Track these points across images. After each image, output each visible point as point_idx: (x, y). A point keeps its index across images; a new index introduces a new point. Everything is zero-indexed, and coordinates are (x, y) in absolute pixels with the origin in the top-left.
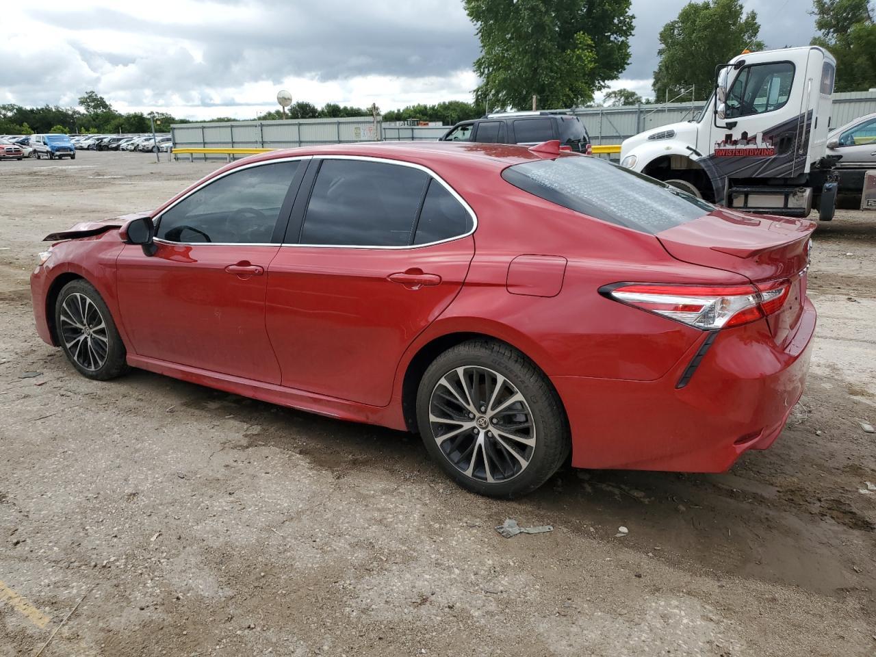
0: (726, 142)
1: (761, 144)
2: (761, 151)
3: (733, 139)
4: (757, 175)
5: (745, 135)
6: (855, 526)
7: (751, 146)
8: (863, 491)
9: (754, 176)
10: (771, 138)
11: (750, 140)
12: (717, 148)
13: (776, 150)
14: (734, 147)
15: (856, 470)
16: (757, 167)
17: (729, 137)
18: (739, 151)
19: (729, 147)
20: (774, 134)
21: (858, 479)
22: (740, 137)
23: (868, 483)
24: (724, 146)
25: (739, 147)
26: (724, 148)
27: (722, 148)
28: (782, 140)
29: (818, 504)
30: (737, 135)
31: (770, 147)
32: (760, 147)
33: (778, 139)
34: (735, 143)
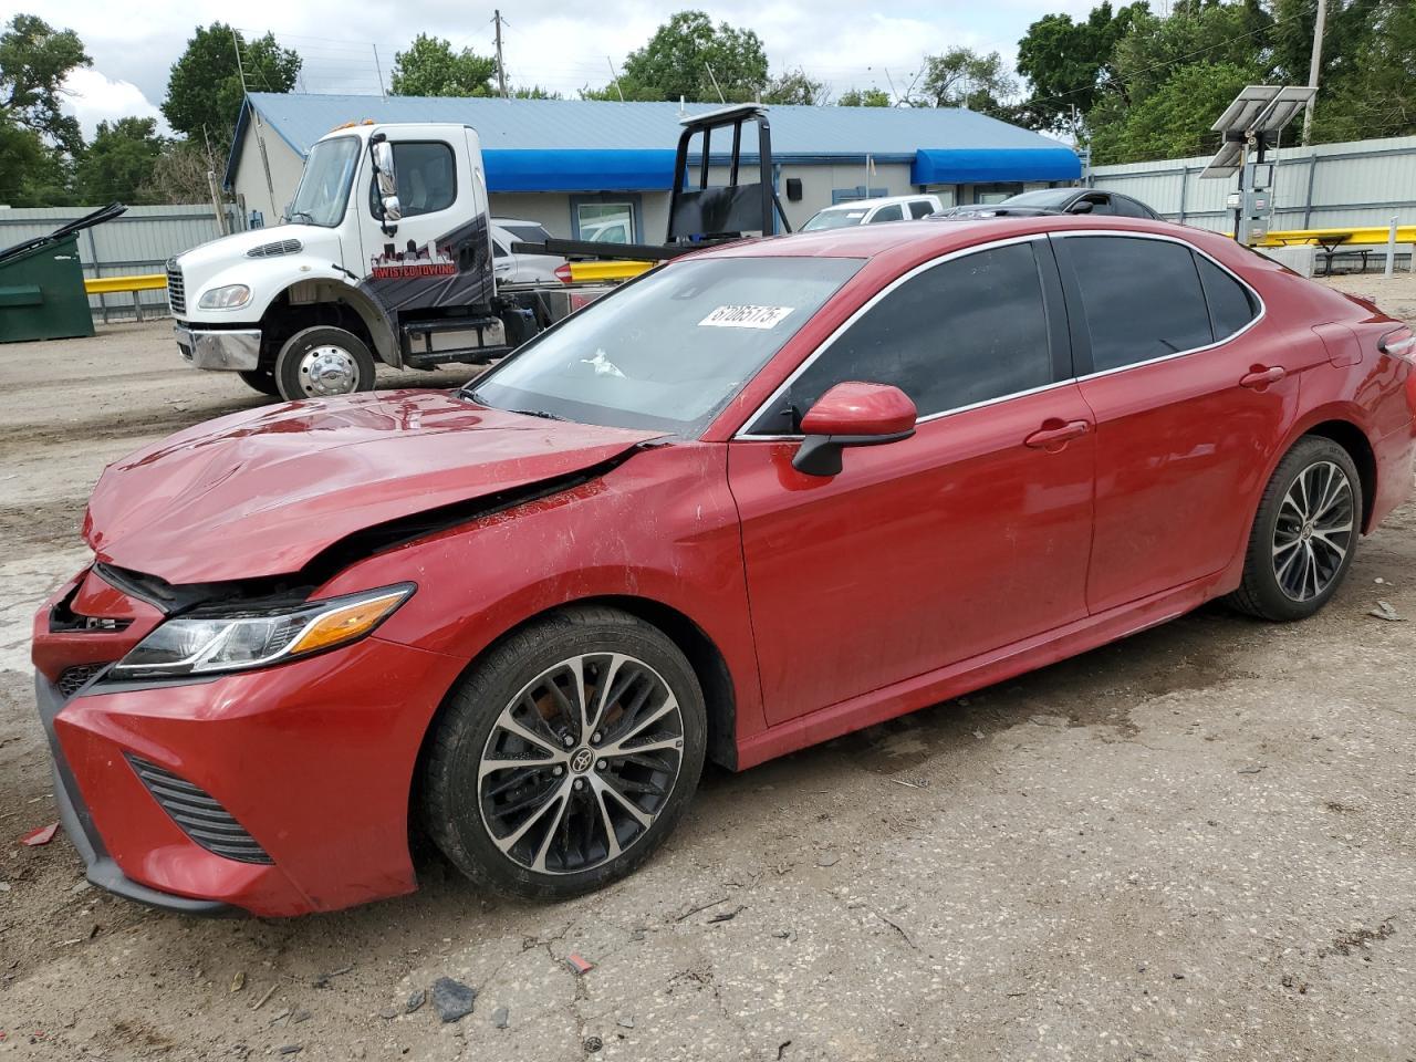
0: (387, 256)
1: (437, 259)
2: (438, 269)
3: (397, 252)
4: (440, 303)
5: (411, 245)
7: (423, 262)
9: (435, 305)
10: (448, 249)
11: (421, 253)
12: (376, 265)
13: (457, 266)
14: (399, 264)
16: (436, 292)
17: (389, 249)
18: (409, 268)
19: (392, 263)
20: (450, 243)
22: (406, 249)
24: (386, 262)
25: (407, 262)
26: (386, 265)
27: (383, 265)
28: (463, 252)
30: (401, 247)
31: (449, 262)
32: (435, 263)
33: (456, 251)
34: (400, 257)
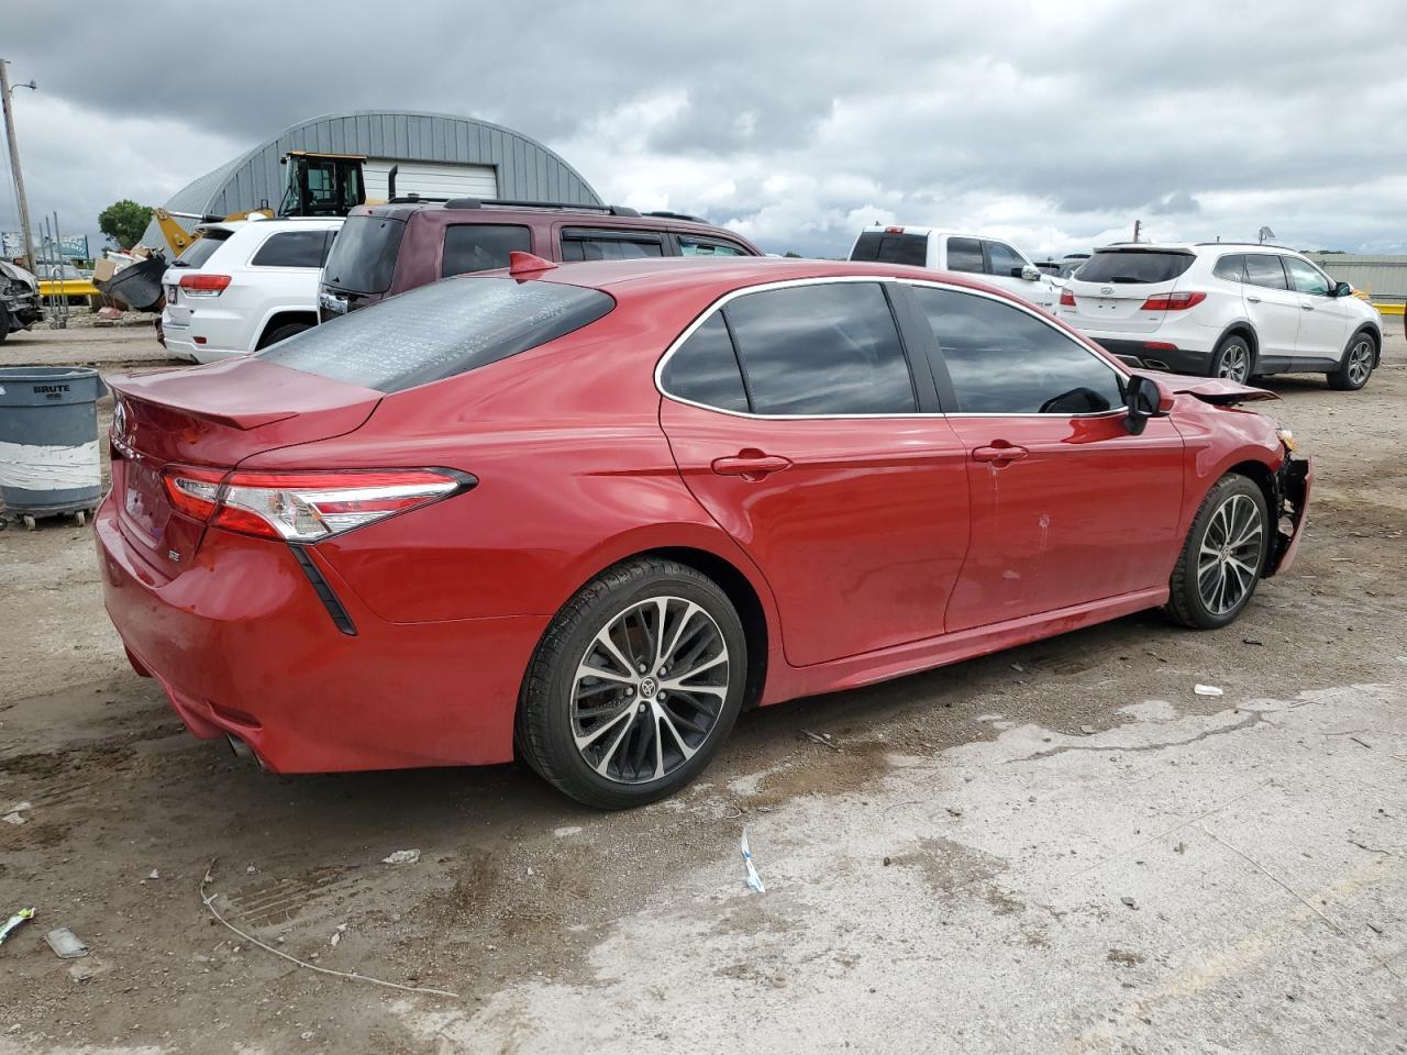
6: (18, 760)
8: (25, 805)
15: (49, 836)
21: (40, 821)
23: (20, 821)
29: (76, 762)
